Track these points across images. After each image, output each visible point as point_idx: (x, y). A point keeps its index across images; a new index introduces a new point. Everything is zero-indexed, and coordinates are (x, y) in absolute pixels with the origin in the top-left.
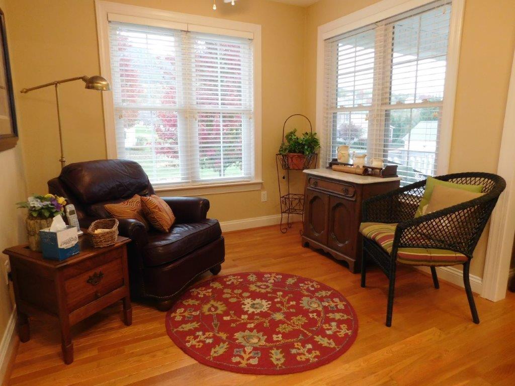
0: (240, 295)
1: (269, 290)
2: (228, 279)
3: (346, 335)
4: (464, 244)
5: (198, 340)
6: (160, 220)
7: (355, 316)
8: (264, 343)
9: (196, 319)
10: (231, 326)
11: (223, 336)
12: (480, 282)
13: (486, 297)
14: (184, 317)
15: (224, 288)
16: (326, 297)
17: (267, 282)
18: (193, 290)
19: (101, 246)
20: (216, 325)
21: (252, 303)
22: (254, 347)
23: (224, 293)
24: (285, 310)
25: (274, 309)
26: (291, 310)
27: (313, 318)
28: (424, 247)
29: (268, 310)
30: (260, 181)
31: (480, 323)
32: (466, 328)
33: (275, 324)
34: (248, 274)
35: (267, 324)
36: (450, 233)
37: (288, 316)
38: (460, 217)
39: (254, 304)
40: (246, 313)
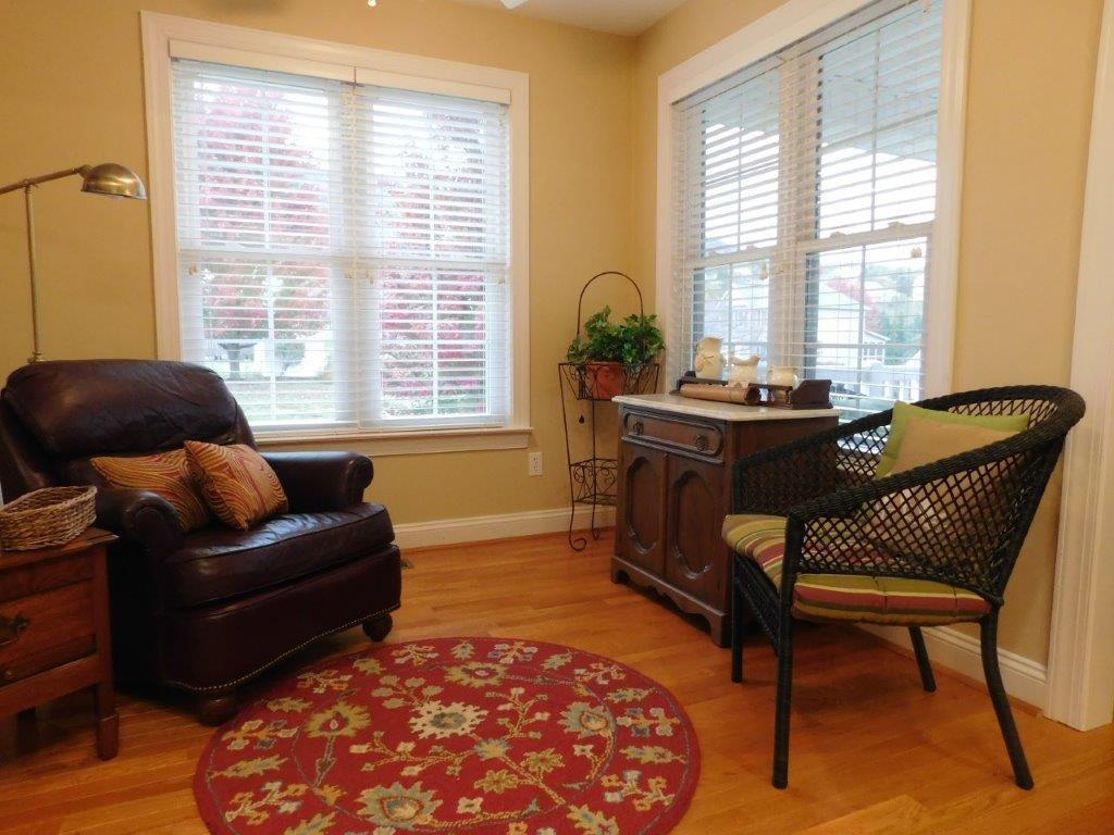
0: (418, 692)
1: (493, 681)
2: (402, 652)
3: (658, 805)
4: (976, 566)
5: (263, 803)
6: (230, 498)
7: (696, 755)
8: (430, 818)
9: (282, 747)
10: (364, 769)
11: (331, 794)
12: (1041, 676)
13: (1058, 717)
14: (254, 741)
15: (384, 673)
16: (634, 703)
17: (496, 661)
18: (306, 676)
19: (21, 548)
20: (324, 766)
21: (439, 712)
22: (398, 829)
23: (379, 685)
24: (516, 732)
25: (488, 730)
26: (532, 734)
27: (583, 757)
28: (869, 574)
29: (472, 732)
30: (525, 426)
31: (1036, 786)
32: (994, 799)
33: (476, 768)
34: (455, 642)
35: (454, 770)
36: (936, 535)
37: (518, 750)
38: (962, 493)
39: (443, 715)
40: (413, 737)
